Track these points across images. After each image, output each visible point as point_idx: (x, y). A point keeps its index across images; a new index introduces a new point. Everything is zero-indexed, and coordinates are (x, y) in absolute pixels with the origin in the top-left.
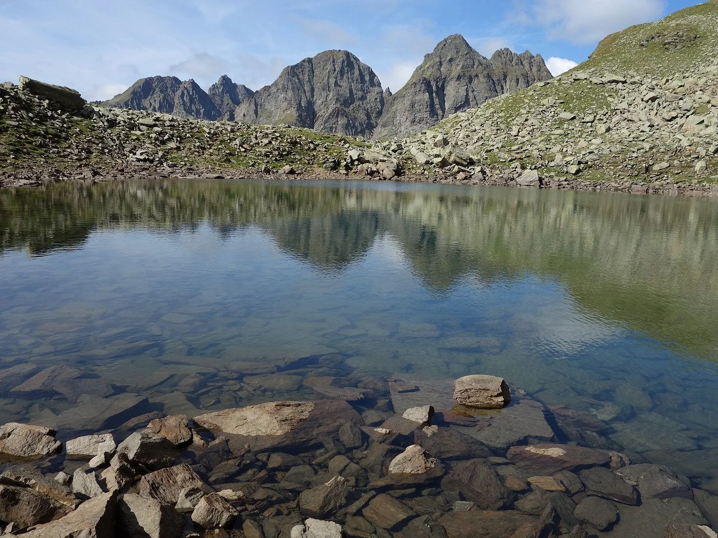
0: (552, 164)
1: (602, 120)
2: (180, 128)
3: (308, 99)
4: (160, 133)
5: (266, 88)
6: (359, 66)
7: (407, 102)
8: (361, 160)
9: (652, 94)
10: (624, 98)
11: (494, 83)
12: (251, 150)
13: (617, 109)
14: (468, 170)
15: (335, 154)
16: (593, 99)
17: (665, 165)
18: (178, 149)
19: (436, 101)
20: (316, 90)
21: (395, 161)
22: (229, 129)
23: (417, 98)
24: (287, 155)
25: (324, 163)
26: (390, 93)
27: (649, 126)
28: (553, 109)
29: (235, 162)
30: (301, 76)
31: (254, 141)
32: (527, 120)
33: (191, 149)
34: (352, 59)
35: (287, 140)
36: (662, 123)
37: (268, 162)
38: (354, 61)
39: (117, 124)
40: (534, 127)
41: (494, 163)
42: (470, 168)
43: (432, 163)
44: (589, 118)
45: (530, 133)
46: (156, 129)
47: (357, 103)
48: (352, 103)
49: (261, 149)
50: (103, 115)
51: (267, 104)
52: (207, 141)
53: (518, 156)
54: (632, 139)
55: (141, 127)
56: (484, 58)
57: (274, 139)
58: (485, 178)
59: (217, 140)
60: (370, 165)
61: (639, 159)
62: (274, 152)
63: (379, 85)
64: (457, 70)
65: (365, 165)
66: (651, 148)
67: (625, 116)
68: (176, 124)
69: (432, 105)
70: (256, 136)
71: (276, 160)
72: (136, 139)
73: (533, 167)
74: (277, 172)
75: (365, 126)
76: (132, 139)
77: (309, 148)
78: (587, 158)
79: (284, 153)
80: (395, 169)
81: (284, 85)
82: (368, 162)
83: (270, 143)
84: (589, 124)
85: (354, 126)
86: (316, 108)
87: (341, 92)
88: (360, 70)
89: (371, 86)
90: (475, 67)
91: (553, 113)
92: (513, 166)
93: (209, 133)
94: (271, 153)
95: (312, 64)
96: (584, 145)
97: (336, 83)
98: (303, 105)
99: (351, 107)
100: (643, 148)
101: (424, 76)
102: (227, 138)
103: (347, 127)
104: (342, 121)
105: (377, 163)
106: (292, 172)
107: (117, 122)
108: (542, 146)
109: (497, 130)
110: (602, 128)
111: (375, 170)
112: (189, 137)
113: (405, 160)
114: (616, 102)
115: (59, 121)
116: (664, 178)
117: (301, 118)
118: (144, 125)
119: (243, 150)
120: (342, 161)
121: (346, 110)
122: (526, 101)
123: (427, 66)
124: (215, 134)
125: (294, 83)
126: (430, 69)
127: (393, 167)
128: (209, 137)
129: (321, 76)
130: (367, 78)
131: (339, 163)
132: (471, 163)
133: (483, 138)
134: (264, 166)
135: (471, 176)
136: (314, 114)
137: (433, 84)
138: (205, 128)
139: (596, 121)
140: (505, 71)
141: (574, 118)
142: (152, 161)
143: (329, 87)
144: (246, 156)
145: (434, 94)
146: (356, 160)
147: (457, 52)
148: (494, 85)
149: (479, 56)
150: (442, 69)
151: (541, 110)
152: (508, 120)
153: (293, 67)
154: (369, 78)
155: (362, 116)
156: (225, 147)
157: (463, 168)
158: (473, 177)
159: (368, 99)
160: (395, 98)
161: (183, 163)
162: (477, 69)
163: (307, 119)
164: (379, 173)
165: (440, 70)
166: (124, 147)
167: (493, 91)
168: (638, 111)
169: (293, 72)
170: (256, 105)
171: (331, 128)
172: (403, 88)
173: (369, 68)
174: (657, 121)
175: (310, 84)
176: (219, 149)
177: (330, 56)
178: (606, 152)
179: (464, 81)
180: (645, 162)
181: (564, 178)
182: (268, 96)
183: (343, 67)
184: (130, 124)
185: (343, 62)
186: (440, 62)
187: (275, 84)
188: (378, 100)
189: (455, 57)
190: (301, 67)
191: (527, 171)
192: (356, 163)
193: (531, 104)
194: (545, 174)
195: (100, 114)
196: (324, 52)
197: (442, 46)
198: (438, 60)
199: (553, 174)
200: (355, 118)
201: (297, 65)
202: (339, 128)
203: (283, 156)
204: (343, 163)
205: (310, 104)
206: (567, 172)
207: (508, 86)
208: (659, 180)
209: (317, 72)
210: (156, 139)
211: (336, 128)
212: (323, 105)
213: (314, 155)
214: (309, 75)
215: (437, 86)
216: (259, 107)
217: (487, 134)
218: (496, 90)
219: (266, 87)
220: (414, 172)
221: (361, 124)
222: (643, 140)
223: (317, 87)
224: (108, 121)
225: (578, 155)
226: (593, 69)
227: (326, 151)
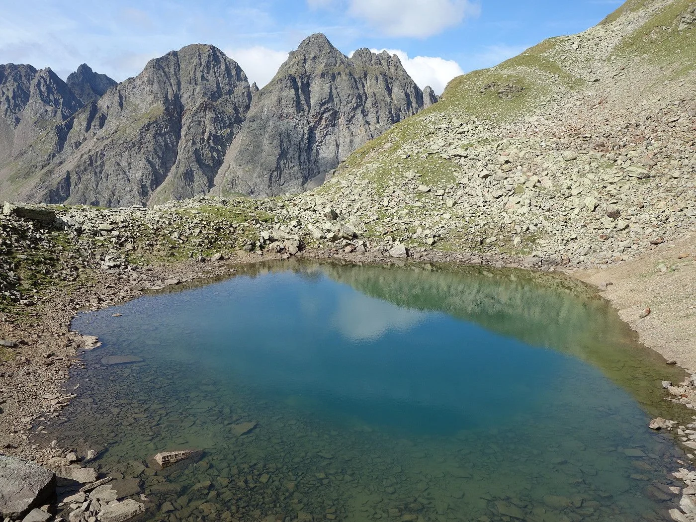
0: (415, 236)
1: (450, 192)
2: (131, 228)
3: (175, 93)
4: (119, 237)
5: (131, 80)
6: (225, 61)
7: (274, 98)
8: (271, 240)
9: (485, 172)
10: (466, 173)
11: (355, 81)
12: (187, 241)
13: (461, 183)
14: (352, 243)
15: (251, 236)
16: (443, 173)
17: (494, 238)
18: (134, 249)
19: (302, 97)
20: (183, 83)
21: (297, 237)
22: (167, 222)
23: (284, 94)
24: (215, 242)
25: (244, 245)
26: (257, 88)
27: (484, 202)
28: (413, 182)
29: (177, 255)
30: (167, 69)
31: (188, 232)
32: (394, 192)
33: (143, 248)
34: (218, 54)
35: (213, 227)
36: (493, 200)
37: (202, 251)
38: (220, 56)
39: (82, 231)
40: (400, 199)
41: (372, 235)
42: (354, 241)
43: (326, 238)
44: (441, 192)
45: (398, 204)
46: (115, 233)
47: (225, 97)
48: (219, 97)
49: (195, 240)
50: (72, 225)
51: (132, 96)
52: (153, 237)
53: (390, 230)
54: (471, 215)
55: (102, 232)
56: (346, 57)
57: (203, 228)
58: (366, 249)
59: (159, 234)
60: (278, 243)
61: (476, 234)
62: (205, 240)
63: (246, 79)
64: (320, 67)
65: (275, 244)
66: (484, 225)
67: (466, 190)
68: (127, 224)
69: (298, 101)
70: (189, 227)
71: (208, 248)
72: (102, 245)
73: (401, 239)
74: (210, 260)
75: (233, 120)
76: (98, 246)
77: (230, 232)
78: (440, 233)
79: (213, 240)
80: (298, 245)
81: (149, 77)
82: (277, 240)
83: (201, 232)
84: (441, 197)
85: (222, 120)
86: (183, 101)
87: (208, 87)
88: (226, 64)
89: (238, 81)
90: (337, 65)
91: (414, 185)
92: (386, 239)
93: (153, 229)
94: (203, 242)
95: (178, 58)
96: (438, 220)
97: (203, 77)
98: (170, 98)
99: (219, 101)
100: (479, 225)
101: (290, 73)
102: (167, 232)
103: (215, 120)
104: (210, 115)
105: (283, 241)
106: (222, 258)
107: (82, 229)
108: (407, 220)
109: (372, 200)
110: (450, 203)
111: (283, 247)
112: (139, 236)
113: (305, 235)
114: (459, 177)
115: (46, 241)
116: (493, 250)
117: (169, 112)
118: (104, 230)
119: (181, 242)
120: (257, 242)
121: (214, 104)
122: (393, 173)
123: (292, 63)
124: (158, 229)
125: (159, 76)
126: (295, 66)
127: (296, 243)
128: (154, 233)
129: (188, 69)
130: (234, 73)
131: (255, 243)
132: (355, 236)
133: (361, 208)
134: (200, 257)
135: (355, 248)
136: (181, 107)
137: (299, 80)
138: (149, 225)
139: (445, 194)
140: (365, 69)
141: (430, 191)
142: (119, 266)
143: (195, 81)
144: (184, 247)
145: (300, 91)
146: (267, 239)
147: (320, 51)
148: (356, 83)
149: (341, 55)
150: (306, 67)
151: (404, 182)
152: (380, 191)
153: (158, 60)
154: (235, 73)
155: (230, 110)
156: (168, 241)
157: (349, 242)
158: (357, 249)
159: (235, 93)
160: (262, 93)
161: (141, 264)
162: (339, 67)
163: (174, 112)
164: (286, 249)
165: (305, 68)
166: (94, 255)
167: (355, 89)
168: (476, 187)
169: (158, 64)
170: (121, 97)
171: (200, 122)
172: (270, 84)
173: (236, 62)
174: (489, 198)
175: (177, 77)
176: (163, 244)
177: (195, 50)
178: (453, 227)
179: (328, 79)
180: (480, 236)
181: (423, 249)
182: (133, 88)
183: (209, 62)
184: (94, 231)
185: (209, 56)
186: (305, 60)
187: (140, 76)
188: (245, 94)
189: (318, 55)
190: (166, 60)
191: (397, 242)
192: (268, 242)
193: (397, 175)
194: (410, 245)
195: (69, 225)
196: (189, 46)
197: (305, 44)
198: (302, 57)
199: (416, 245)
200: (223, 112)
201: (162, 58)
202: (208, 121)
203: (212, 244)
204: (258, 244)
205: (177, 97)
206: (426, 243)
207: (368, 85)
208: (490, 251)
209: (183, 66)
210: (116, 243)
211: (204, 121)
212: (191, 99)
213: (235, 239)
214: (175, 69)
215: (302, 83)
216: (124, 99)
217: (364, 204)
218: (357, 88)
219: (130, 78)
220: (312, 246)
221: (229, 118)
222: (479, 216)
223: (184, 80)
224: (76, 230)
225: (433, 229)
226: (443, 114)
227: (243, 233)
